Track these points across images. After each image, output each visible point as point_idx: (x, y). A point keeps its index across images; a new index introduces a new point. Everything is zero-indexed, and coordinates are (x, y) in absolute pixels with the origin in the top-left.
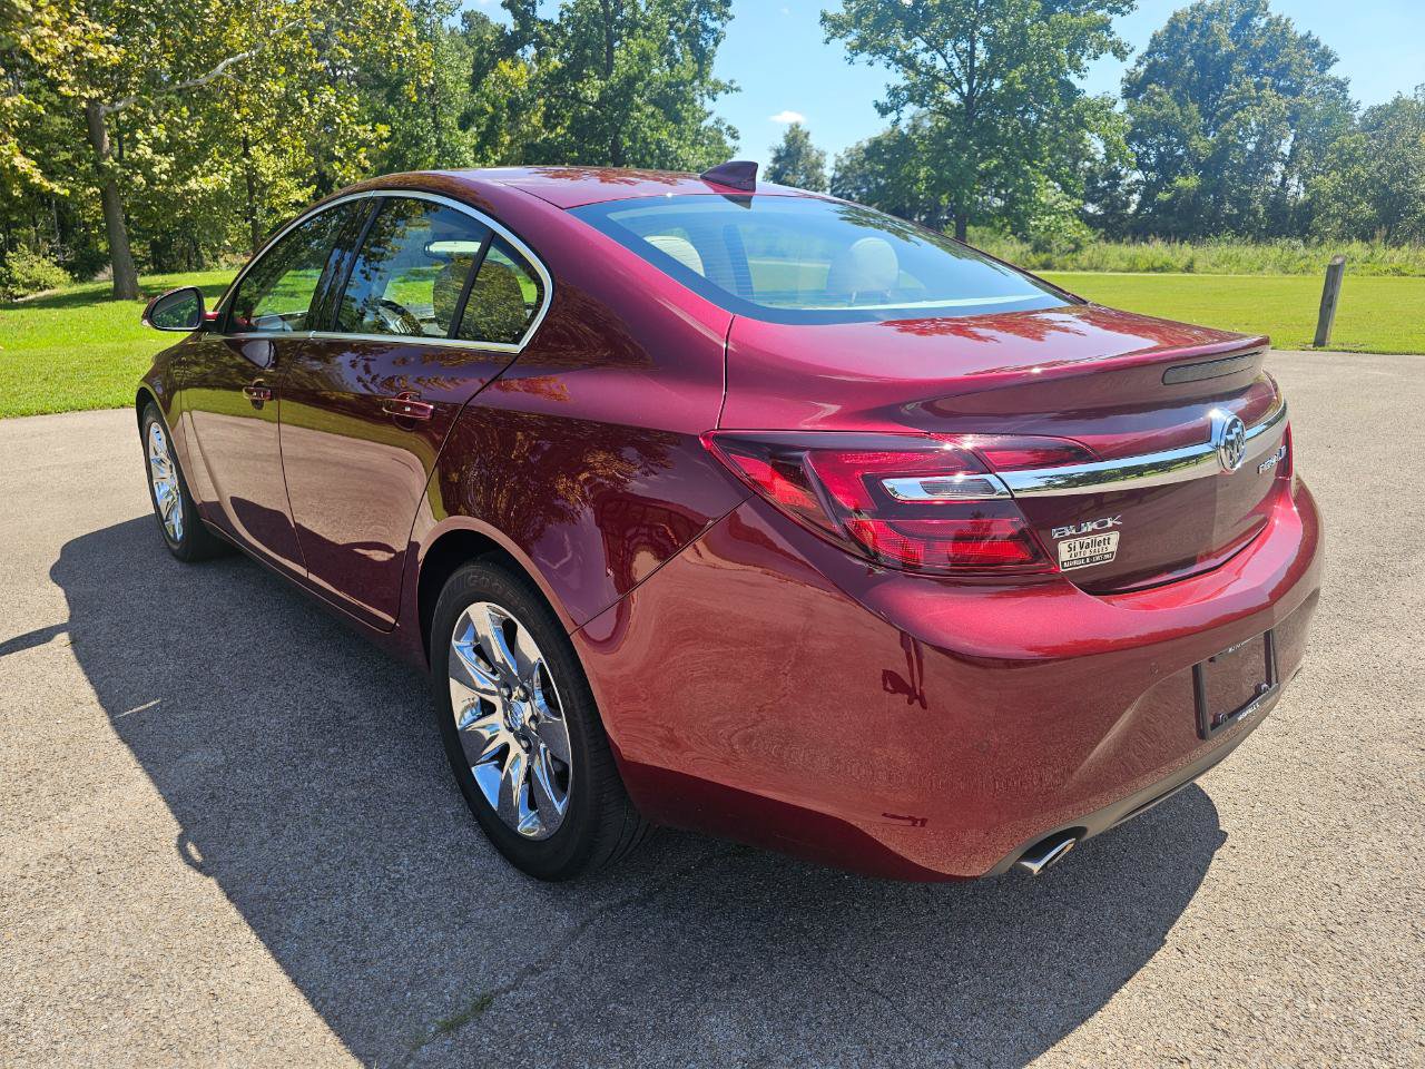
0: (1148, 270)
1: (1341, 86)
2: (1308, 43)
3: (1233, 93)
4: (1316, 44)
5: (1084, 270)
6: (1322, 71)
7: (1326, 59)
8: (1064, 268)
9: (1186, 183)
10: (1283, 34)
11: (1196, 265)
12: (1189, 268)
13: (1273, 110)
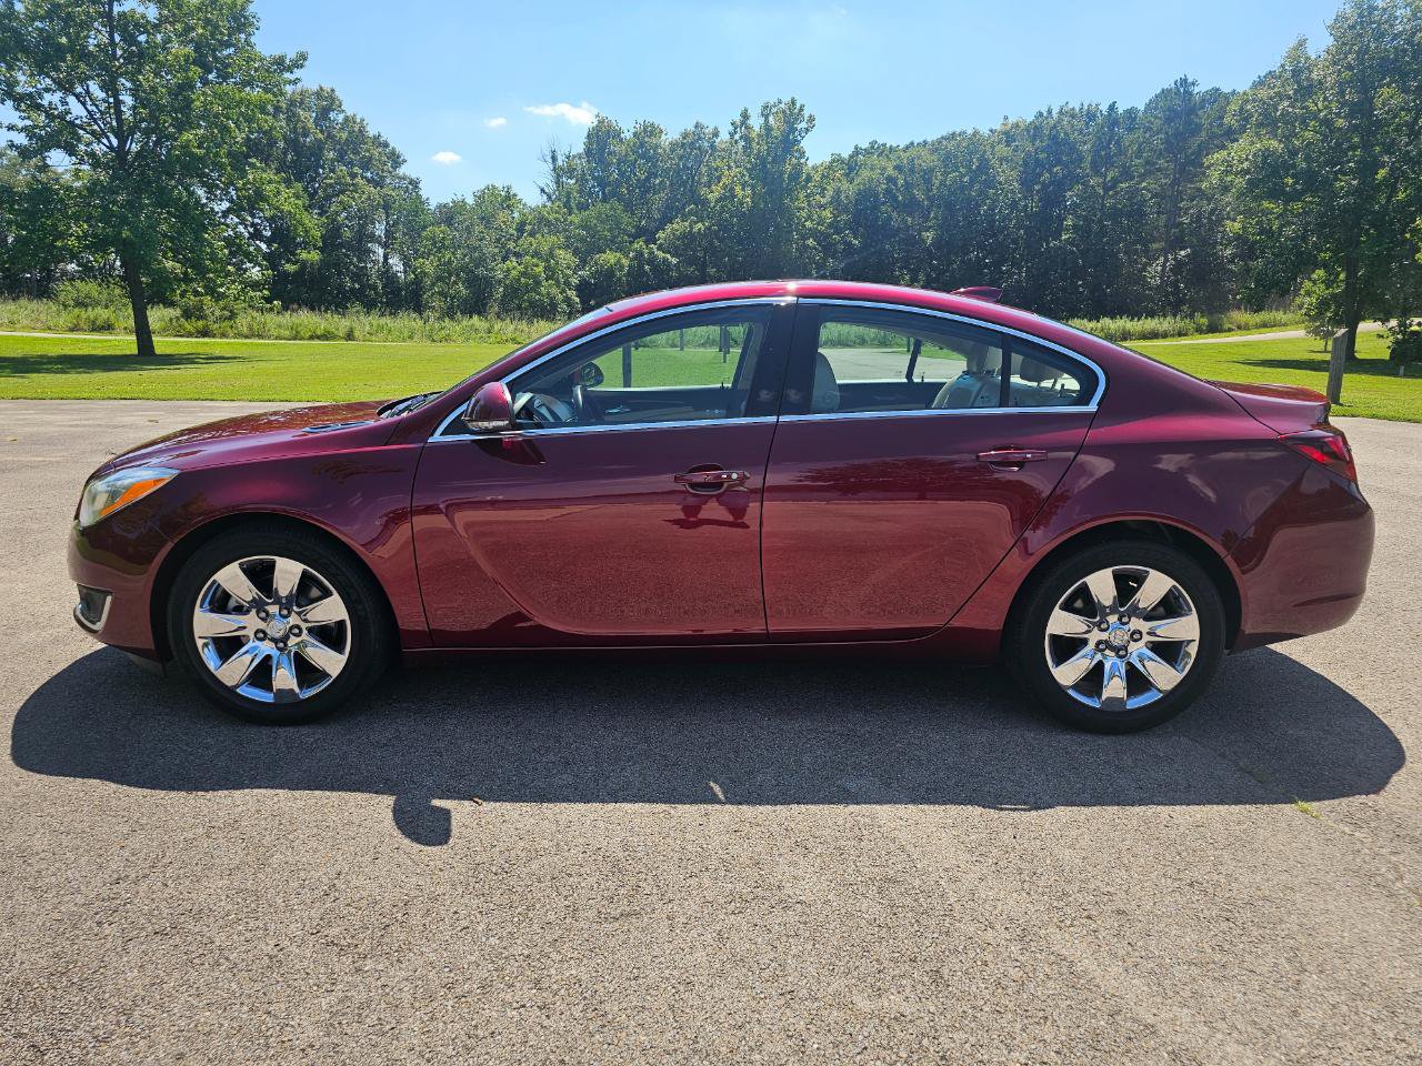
0: (311, 338)
1: (415, 184)
2: (379, 142)
3: (331, 178)
4: (386, 145)
5: (246, 337)
6: (395, 168)
7: (396, 159)
8: (224, 335)
9: (310, 256)
10: (360, 131)
11: (357, 333)
12: (350, 336)
13: (369, 198)
